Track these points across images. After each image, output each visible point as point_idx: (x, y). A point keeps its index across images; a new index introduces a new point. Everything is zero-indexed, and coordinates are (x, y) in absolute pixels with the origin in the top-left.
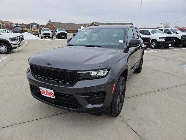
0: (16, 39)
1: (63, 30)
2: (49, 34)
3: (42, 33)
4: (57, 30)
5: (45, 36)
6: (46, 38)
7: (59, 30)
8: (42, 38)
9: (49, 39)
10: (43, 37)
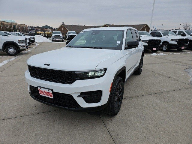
0: (24, 41)
1: (73, 33)
2: (59, 36)
3: (53, 35)
4: (68, 33)
5: (55, 38)
6: (57, 40)
7: (69, 33)
8: (53, 41)
9: (59, 42)
10: (54, 39)
